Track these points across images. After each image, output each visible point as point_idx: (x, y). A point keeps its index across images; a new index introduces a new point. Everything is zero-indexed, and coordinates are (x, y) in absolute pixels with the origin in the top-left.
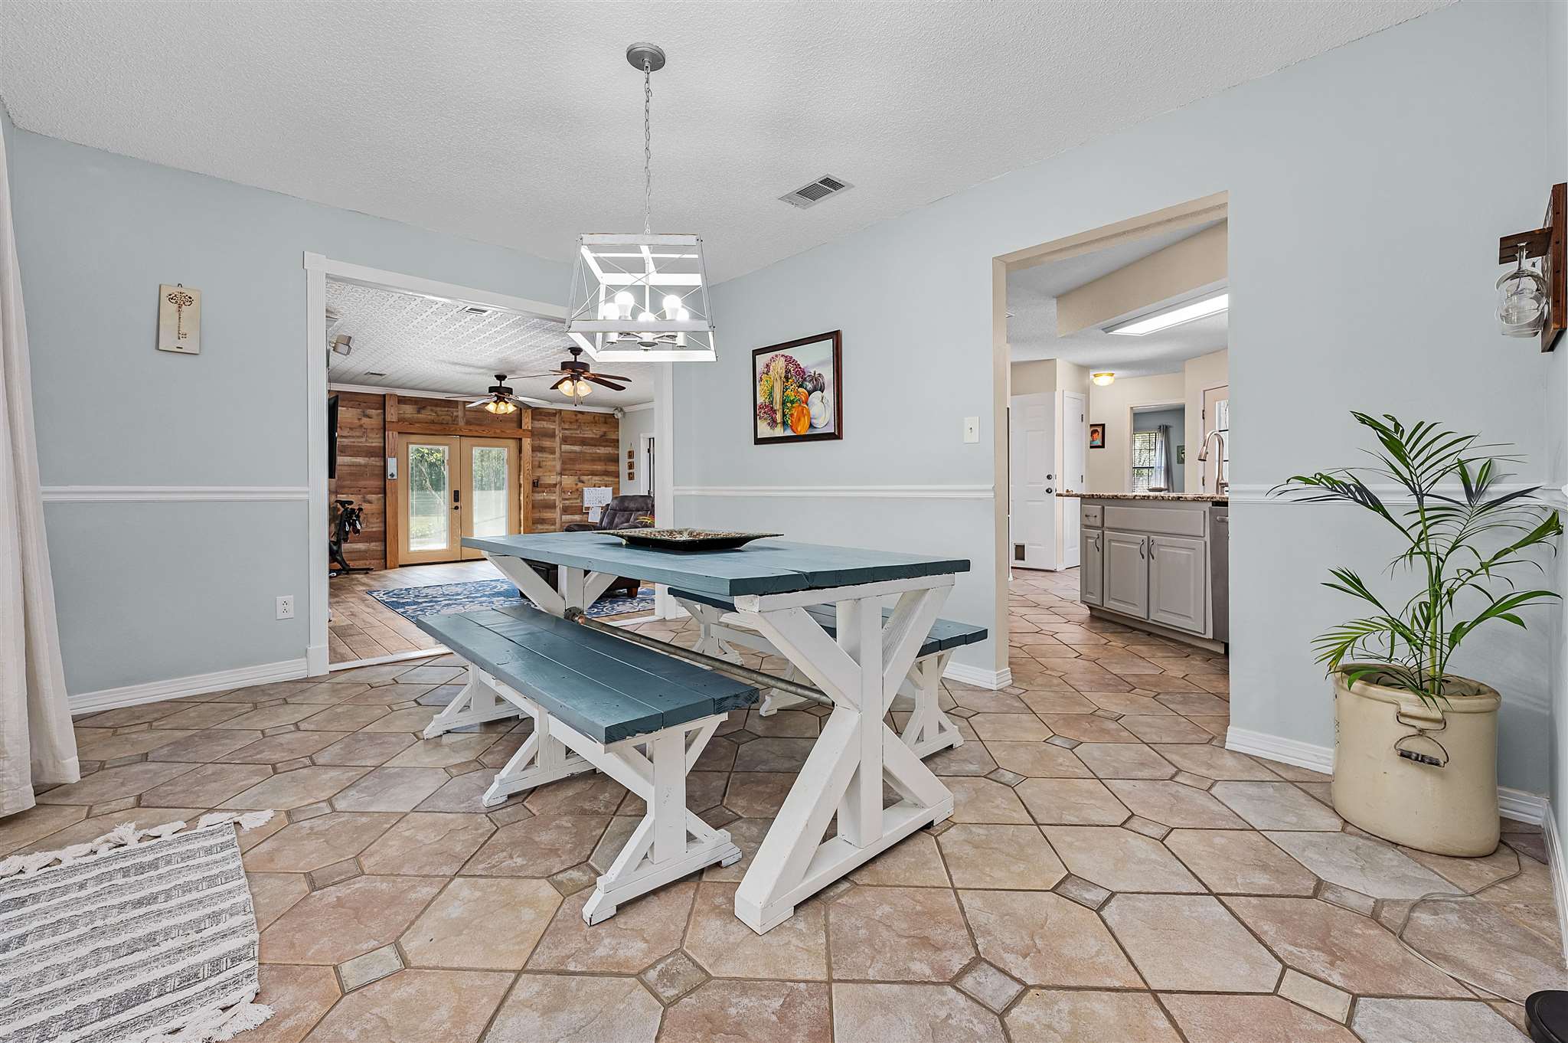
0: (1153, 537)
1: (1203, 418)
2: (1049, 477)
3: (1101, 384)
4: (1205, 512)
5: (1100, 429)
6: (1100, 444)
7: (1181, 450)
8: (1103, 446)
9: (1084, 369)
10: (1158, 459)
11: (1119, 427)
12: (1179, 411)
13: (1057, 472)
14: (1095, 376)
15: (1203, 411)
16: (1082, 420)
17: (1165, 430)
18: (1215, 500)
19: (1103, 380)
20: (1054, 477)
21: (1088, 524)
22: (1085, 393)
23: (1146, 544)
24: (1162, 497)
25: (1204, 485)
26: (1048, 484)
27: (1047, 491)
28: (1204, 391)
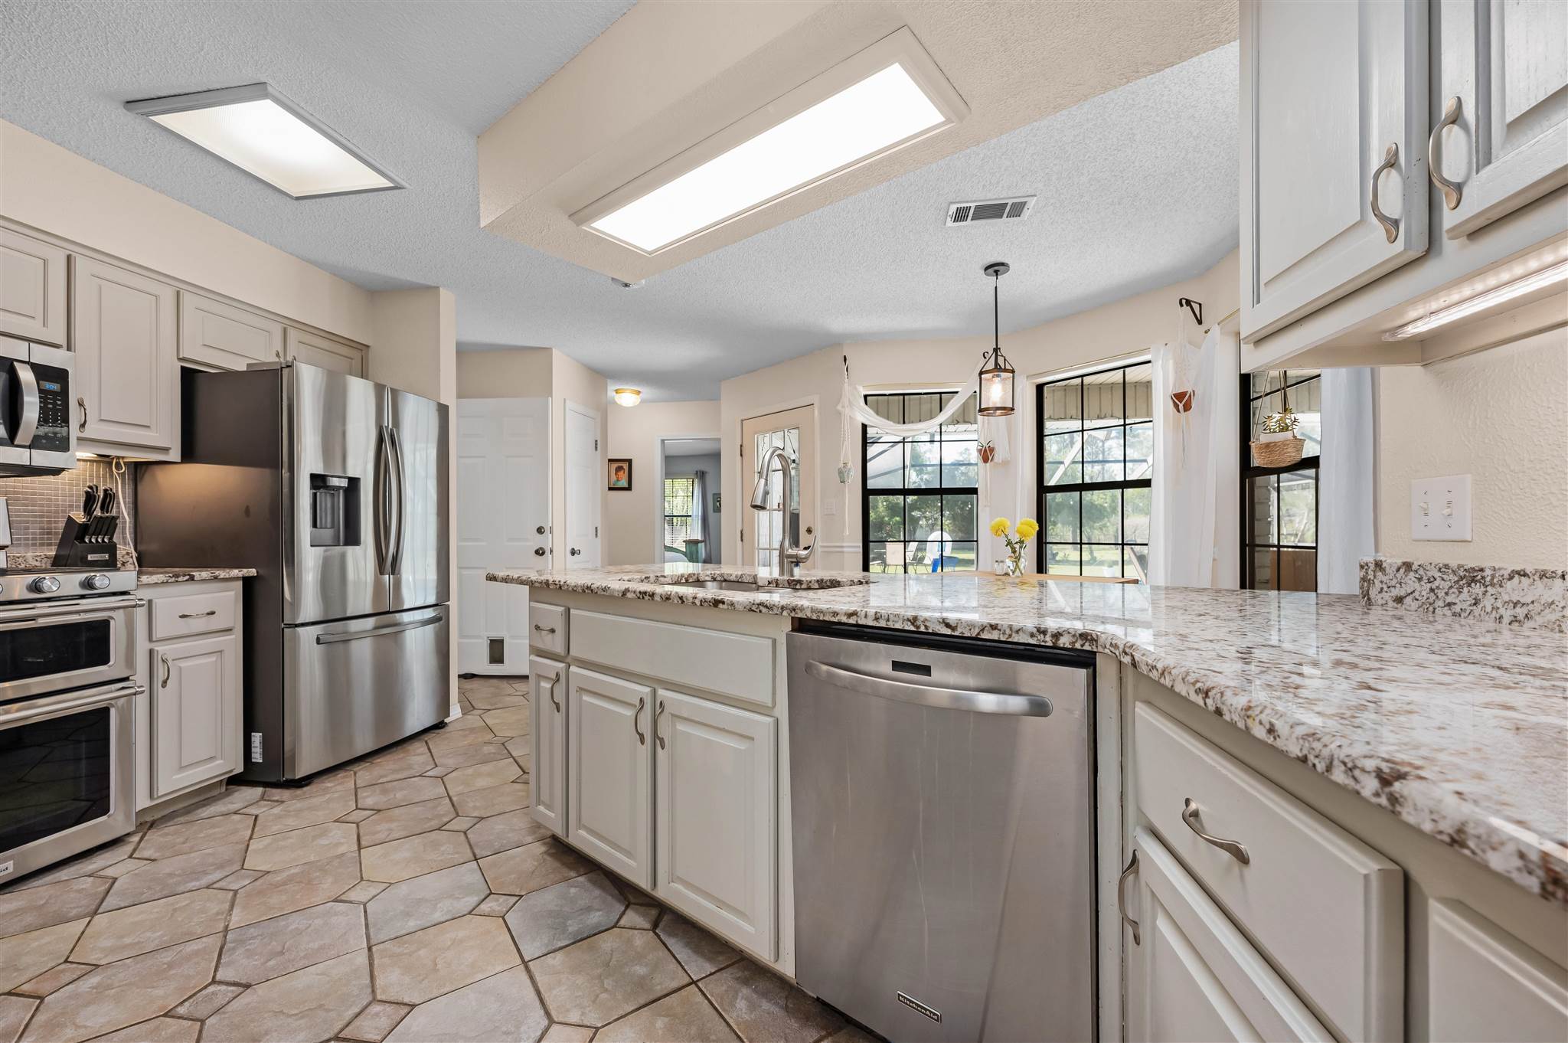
0: (662, 693)
1: (741, 455)
2: (540, 530)
3: (624, 405)
4: (774, 642)
5: (626, 466)
6: (626, 485)
7: (717, 498)
8: (629, 488)
9: (600, 376)
10: (695, 508)
11: (649, 466)
12: (715, 457)
13: (555, 519)
14: (617, 391)
15: (741, 446)
16: (596, 448)
17: (701, 475)
18: (800, 615)
19: (627, 398)
20: (547, 530)
21: (541, 646)
22: (602, 413)
23: (648, 707)
24: (681, 598)
25: (742, 540)
26: (538, 541)
27: (537, 552)
28: (742, 420)
